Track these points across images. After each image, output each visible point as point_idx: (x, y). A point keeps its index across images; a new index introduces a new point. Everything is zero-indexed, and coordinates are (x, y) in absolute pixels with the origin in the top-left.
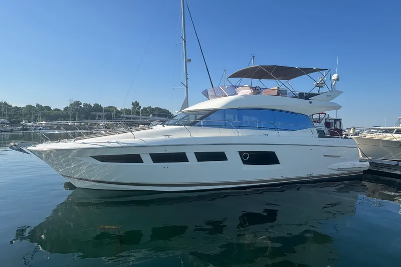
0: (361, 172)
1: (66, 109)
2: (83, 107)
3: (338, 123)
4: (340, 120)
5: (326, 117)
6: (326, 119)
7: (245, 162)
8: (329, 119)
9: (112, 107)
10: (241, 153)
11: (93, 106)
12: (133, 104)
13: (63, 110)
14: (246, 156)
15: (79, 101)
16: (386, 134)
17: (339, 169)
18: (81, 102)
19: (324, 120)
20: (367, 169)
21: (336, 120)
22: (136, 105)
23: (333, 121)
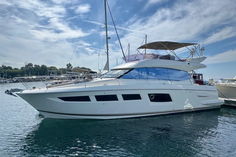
0: (219, 106)
1: (22, 68)
2: (34, 67)
3: (200, 76)
4: (202, 75)
5: (194, 73)
6: (193, 74)
7: (152, 101)
8: (196, 74)
9: (53, 67)
10: (149, 95)
11: (41, 66)
12: (67, 65)
13: (20, 69)
14: (152, 97)
15: (31, 64)
16: (232, 83)
17: (207, 104)
18: (33, 64)
19: (192, 74)
20: (223, 104)
21: (199, 75)
22: (69, 65)
23: (198, 75)
